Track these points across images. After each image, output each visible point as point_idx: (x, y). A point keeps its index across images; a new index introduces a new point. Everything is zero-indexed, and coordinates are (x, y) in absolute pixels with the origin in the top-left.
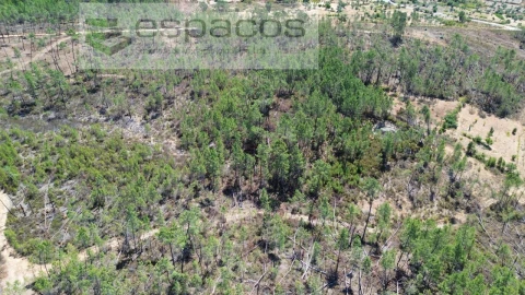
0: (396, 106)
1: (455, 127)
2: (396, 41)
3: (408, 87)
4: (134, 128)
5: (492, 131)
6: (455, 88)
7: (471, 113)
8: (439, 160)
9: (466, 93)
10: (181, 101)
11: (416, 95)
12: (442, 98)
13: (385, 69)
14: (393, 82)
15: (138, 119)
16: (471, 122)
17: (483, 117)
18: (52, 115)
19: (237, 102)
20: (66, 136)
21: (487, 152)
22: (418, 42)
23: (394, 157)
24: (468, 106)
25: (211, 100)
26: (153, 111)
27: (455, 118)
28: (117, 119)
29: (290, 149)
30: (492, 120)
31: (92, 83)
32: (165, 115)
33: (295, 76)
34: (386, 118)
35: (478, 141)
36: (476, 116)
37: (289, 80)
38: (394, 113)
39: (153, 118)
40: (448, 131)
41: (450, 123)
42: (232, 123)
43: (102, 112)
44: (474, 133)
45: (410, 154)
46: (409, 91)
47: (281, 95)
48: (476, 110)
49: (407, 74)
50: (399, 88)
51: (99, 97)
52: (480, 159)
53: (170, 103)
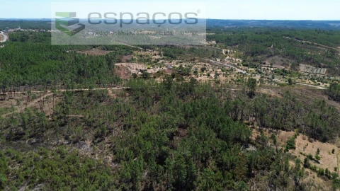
0: (254, 135)
1: (295, 149)
2: (251, 95)
3: (261, 123)
4: (86, 149)
5: (318, 151)
6: (291, 124)
7: (304, 139)
8: (286, 170)
9: (298, 126)
10: (118, 131)
11: (267, 127)
12: (283, 129)
13: (246, 111)
14: (251, 119)
15: (89, 143)
16: (305, 147)
17: (311, 142)
18: (34, 140)
19: (153, 131)
20: (41, 154)
21: (317, 165)
22: (264, 95)
23: (256, 167)
24: (301, 135)
25: (136, 130)
26: (99, 138)
27: (294, 143)
28: (75, 143)
29: (187, 161)
30: (317, 144)
31: (62, 120)
32: (107, 140)
33: (189, 115)
34: (249, 142)
35: (310, 157)
36: (307, 142)
37: (186, 117)
38: (254, 138)
39: (99, 142)
40: (290, 151)
41: (291, 145)
42: (149, 144)
43: (67, 138)
44: (307, 152)
45: (266, 166)
46: (264, 126)
47: (181, 126)
48: (307, 138)
49: (260, 114)
50: (255, 123)
51: (65, 129)
52: (313, 169)
53: (110, 131)
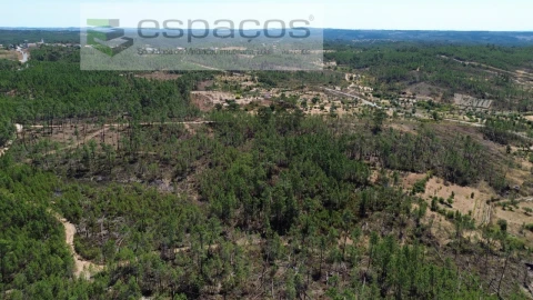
0: (374, 176)
1: (423, 191)
2: (376, 131)
3: (386, 162)
4: (165, 185)
5: (453, 194)
6: (424, 165)
7: (438, 182)
8: (408, 212)
9: (433, 168)
10: (201, 169)
11: (392, 169)
12: (413, 171)
13: (366, 149)
14: (372, 159)
15: (167, 182)
16: (435, 188)
17: (447, 185)
18: (100, 178)
19: (246, 168)
20: (114, 190)
21: (448, 209)
23: (371, 209)
24: (435, 178)
25: (225, 168)
26: (179, 176)
27: (424, 186)
28: (150, 181)
30: (455, 188)
31: (131, 157)
32: (189, 179)
33: (292, 152)
34: (367, 183)
35: (442, 202)
36: (441, 185)
37: (287, 155)
38: (373, 181)
39: (179, 181)
40: (418, 195)
41: (420, 188)
42: (242, 181)
43: (139, 177)
44: (438, 196)
45: (381, 206)
46: (388, 167)
47: (282, 165)
48: (442, 181)
49: (385, 153)
50: (378, 164)
51: (137, 166)
52: (442, 213)
53: (193, 170)
